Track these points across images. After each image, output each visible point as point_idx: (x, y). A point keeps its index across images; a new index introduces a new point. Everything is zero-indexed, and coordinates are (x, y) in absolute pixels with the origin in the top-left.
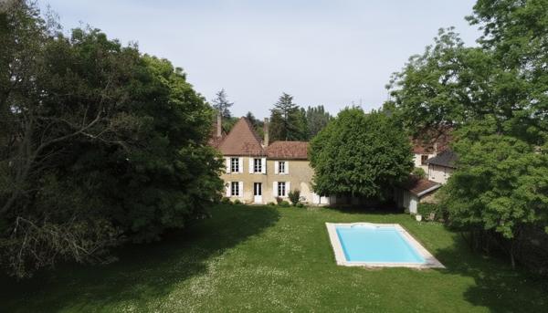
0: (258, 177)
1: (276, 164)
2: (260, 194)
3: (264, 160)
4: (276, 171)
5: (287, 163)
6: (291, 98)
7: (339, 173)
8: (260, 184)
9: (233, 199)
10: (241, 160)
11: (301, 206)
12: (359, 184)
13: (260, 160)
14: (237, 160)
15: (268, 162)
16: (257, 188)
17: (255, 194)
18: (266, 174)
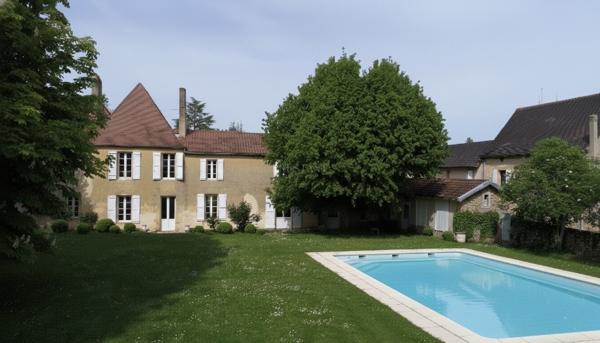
0: (169, 186)
1: (203, 162)
2: (172, 216)
3: (179, 156)
4: (203, 176)
5: (220, 162)
6: (203, 106)
7: (334, 161)
8: (172, 199)
9: (121, 224)
10: (136, 155)
11: (254, 230)
12: (369, 182)
13: (173, 157)
14: (129, 155)
15: (188, 159)
16: (167, 207)
17: (164, 216)
18: (183, 181)
